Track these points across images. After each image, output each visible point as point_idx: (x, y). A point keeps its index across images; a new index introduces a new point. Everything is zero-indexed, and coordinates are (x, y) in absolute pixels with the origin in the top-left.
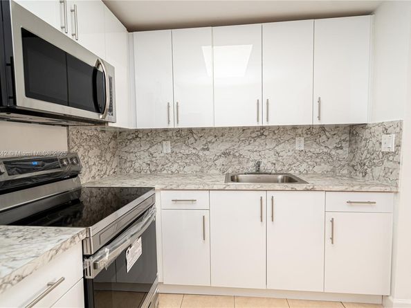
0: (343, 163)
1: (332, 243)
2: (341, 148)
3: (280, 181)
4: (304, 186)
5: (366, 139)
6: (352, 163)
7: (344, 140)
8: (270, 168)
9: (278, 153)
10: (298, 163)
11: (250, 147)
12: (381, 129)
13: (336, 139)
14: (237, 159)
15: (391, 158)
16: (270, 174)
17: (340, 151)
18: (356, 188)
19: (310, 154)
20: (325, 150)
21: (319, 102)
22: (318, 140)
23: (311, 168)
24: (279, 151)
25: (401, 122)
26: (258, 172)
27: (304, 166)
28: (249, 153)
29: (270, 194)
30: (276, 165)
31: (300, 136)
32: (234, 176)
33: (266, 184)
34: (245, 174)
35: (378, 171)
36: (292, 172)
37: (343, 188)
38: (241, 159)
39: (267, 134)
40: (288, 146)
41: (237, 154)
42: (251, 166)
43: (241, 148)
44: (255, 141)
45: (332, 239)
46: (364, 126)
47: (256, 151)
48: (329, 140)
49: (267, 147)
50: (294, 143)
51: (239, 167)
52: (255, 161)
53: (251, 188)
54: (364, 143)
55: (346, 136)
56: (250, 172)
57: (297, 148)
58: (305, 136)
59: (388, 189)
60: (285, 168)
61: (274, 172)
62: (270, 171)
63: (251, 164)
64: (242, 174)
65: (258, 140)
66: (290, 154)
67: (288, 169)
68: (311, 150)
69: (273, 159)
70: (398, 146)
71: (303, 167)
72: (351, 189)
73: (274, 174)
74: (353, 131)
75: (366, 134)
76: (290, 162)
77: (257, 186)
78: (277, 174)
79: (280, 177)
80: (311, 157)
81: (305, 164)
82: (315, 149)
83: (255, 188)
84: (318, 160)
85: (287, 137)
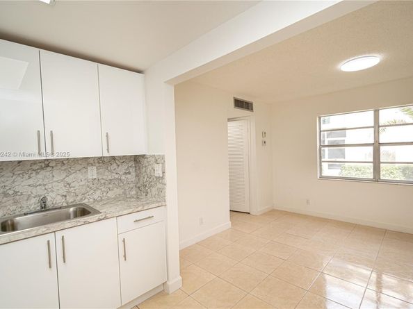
0: (131, 186)
1: (125, 259)
2: (129, 173)
3: (72, 216)
4: (97, 216)
5: (146, 167)
6: (139, 185)
7: (131, 167)
8: (60, 201)
9: (69, 184)
10: (92, 191)
11: (31, 182)
12: (153, 159)
13: (125, 167)
14: (11, 198)
15: (160, 181)
16: (60, 208)
17: (128, 176)
18: (139, 209)
19: (103, 181)
20: (117, 176)
21: (107, 136)
22: (109, 168)
23: (105, 194)
24: (69, 181)
25: (164, 156)
26: (44, 208)
27: (98, 192)
28: (30, 188)
29: (59, 235)
30: (68, 197)
31: (92, 165)
32: (6, 221)
33: (54, 225)
34: (25, 214)
35: (154, 191)
36: (85, 201)
37: (130, 211)
38: (18, 197)
39: (53, 165)
40: (80, 176)
41: (11, 192)
42: (34, 204)
43: (16, 184)
44: (37, 173)
45: (125, 256)
46: (143, 156)
47: (40, 185)
48: (120, 167)
49: (55, 179)
50: (86, 172)
51: (14, 207)
52: (39, 196)
53: (33, 234)
54: (144, 169)
55: (132, 163)
56: (33, 210)
57: (90, 177)
58: (97, 165)
59: (160, 204)
60: (78, 198)
61: (65, 205)
62: (60, 205)
63: (33, 201)
64: (20, 216)
65: (42, 172)
66: (82, 183)
67: (81, 199)
68: (104, 177)
69: (63, 191)
70: (164, 173)
71: (97, 195)
72: (137, 210)
73: (66, 207)
74: (137, 159)
75: (145, 162)
76: (83, 191)
77: (42, 229)
78: (69, 207)
79: (72, 209)
80: (104, 183)
81: (99, 191)
82: (108, 176)
83: (40, 232)
84: (111, 186)
85: (78, 167)
